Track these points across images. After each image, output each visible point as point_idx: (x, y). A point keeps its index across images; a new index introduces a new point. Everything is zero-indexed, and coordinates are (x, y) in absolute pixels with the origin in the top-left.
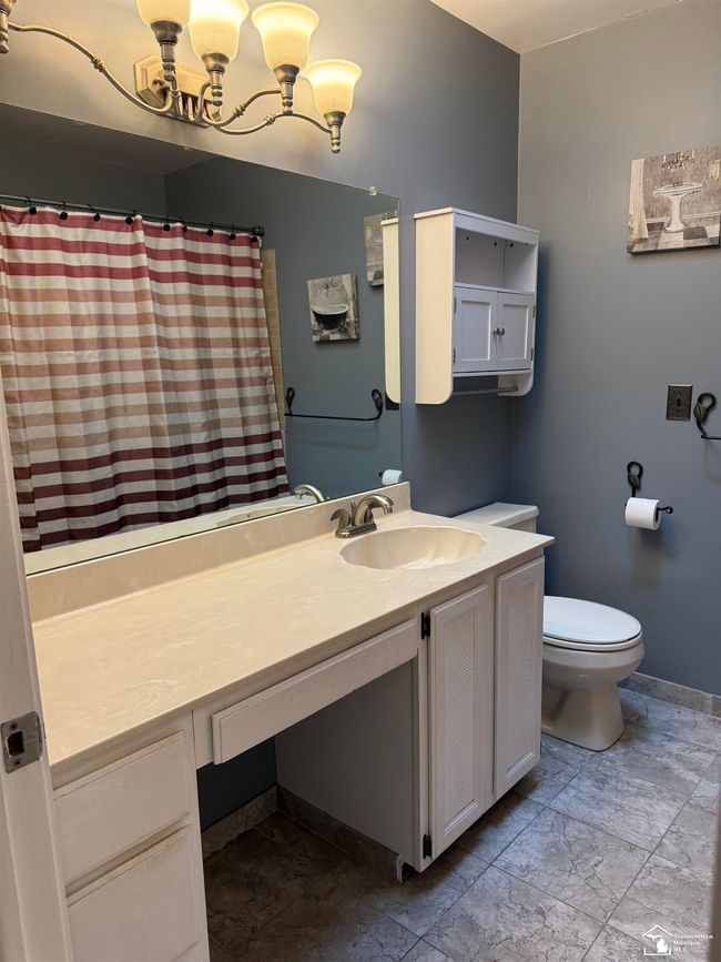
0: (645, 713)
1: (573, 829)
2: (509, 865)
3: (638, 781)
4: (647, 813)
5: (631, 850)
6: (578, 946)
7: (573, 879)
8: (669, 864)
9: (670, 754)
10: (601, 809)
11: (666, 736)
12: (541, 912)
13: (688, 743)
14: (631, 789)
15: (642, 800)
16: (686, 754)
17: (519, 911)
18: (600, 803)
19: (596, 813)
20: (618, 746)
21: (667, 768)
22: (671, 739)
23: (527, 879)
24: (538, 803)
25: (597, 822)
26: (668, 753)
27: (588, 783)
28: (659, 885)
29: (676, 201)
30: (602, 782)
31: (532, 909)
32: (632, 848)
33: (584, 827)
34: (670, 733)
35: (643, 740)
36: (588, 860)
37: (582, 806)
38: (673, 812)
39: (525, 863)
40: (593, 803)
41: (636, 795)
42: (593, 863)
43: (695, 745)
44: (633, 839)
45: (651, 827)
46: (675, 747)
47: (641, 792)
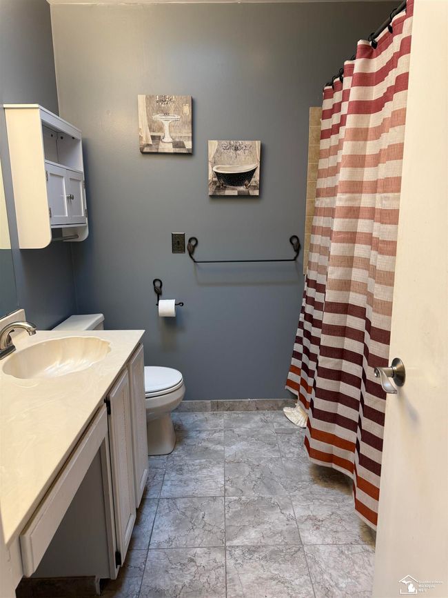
0: (180, 423)
1: (181, 504)
2: (159, 544)
3: (198, 461)
4: (210, 476)
5: (215, 500)
6: (220, 567)
7: (197, 532)
8: (235, 498)
9: (203, 440)
10: (188, 485)
11: (197, 431)
12: (192, 560)
13: (208, 430)
14: (197, 467)
15: (205, 471)
16: (211, 437)
17: (180, 567)
18: (186, 483)
19: (187, 489)
20: (177, 447)
21: (207, 448)
22: (200, 432)
23: (173, 546)
24: (154, 499)
25: (191, 493)
26: (203, 439)
27: (174, 474)
28: (236, 512)
29: (166, 125)
30: (180, 470)
31: (186, 561)
32: (214, 498)
33: (186, 500)
34: (198, 429)
35: (187, 437)
36: (197, 517)
37: (179, 489)
38: (222, 470)
39: (166, 537)
40: (182, 484)
41: (200, 469)
42: (201, 517)
43: (212, 430)
44: (212, 493)
45: (216, 483)
46: (204, 435)
47: (202, 467)
